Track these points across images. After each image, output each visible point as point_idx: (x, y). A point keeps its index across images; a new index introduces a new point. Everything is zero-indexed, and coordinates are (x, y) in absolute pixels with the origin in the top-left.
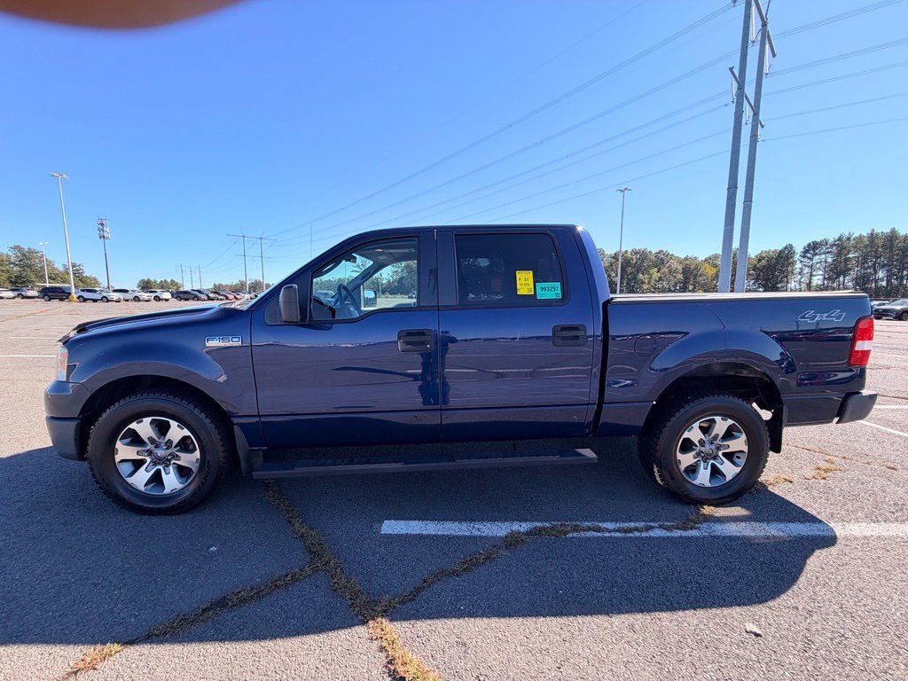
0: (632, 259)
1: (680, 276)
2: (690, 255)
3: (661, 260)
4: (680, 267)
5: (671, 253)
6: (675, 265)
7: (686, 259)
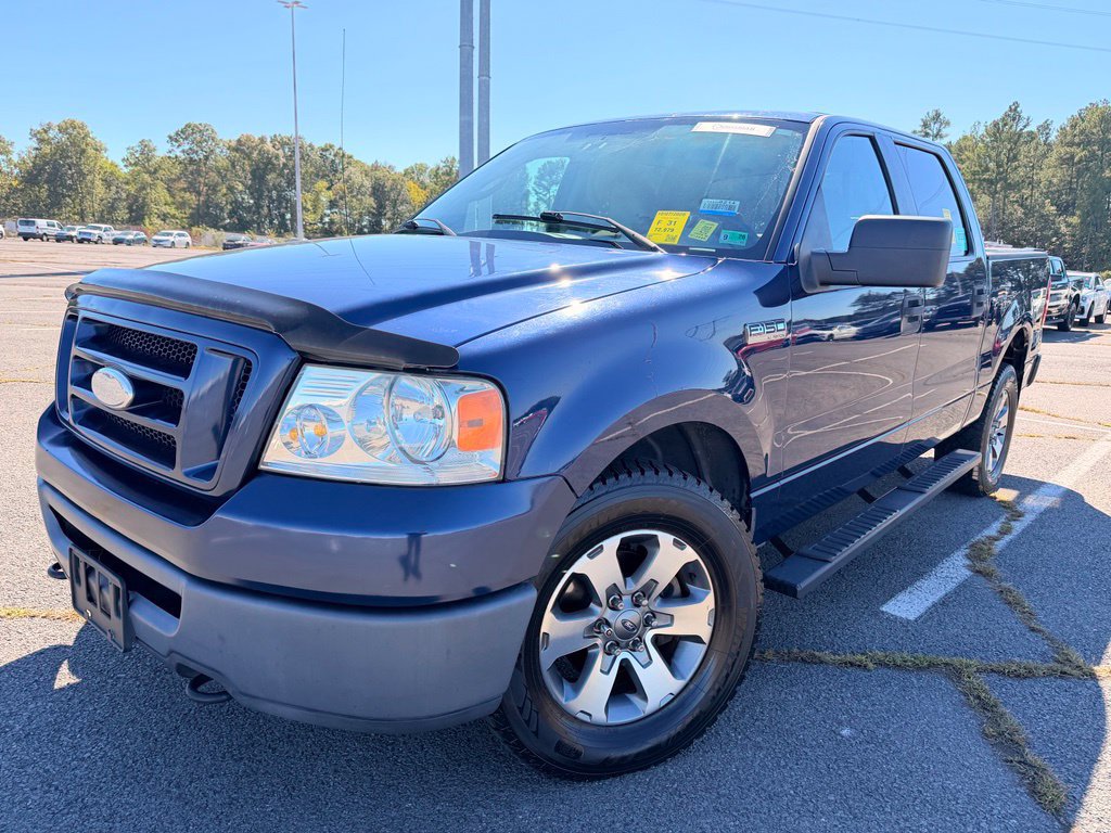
0: (277, 157)
1: (370, 202)
2: (381, 162)
3: (330, 166)
4: (368, 184)
5: (348, 153)
6: (358, 178)
7: (376, 168)
